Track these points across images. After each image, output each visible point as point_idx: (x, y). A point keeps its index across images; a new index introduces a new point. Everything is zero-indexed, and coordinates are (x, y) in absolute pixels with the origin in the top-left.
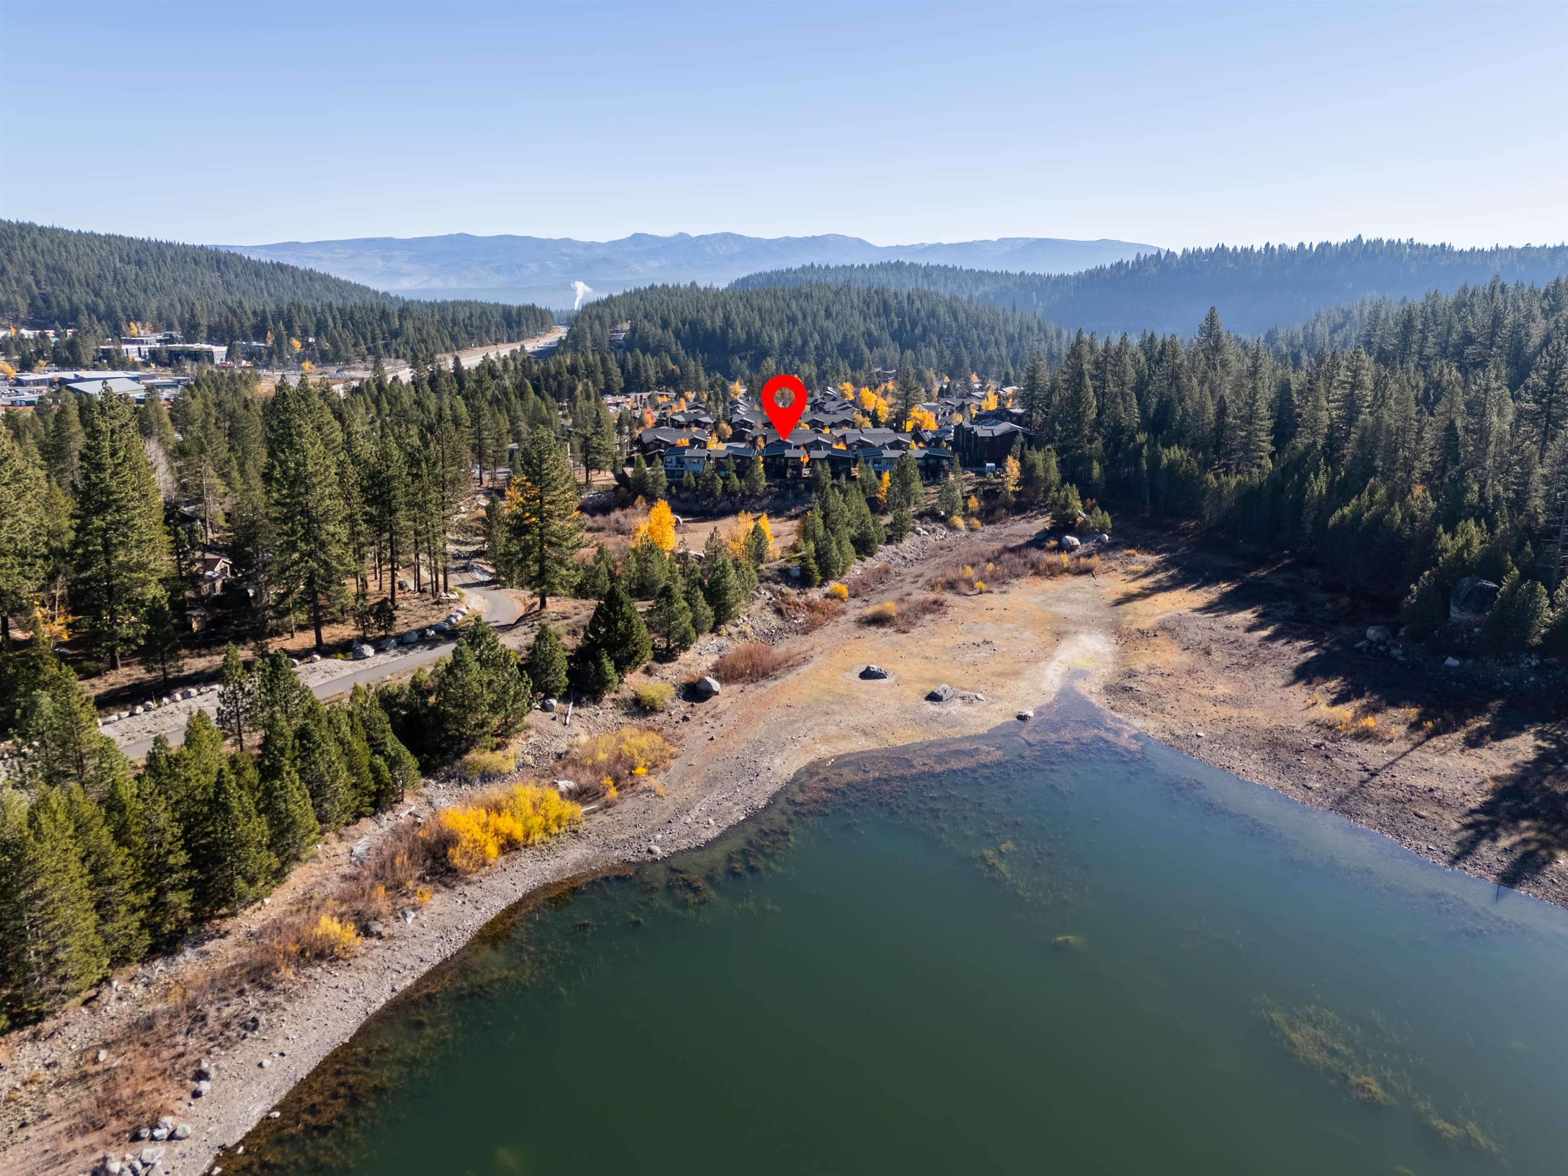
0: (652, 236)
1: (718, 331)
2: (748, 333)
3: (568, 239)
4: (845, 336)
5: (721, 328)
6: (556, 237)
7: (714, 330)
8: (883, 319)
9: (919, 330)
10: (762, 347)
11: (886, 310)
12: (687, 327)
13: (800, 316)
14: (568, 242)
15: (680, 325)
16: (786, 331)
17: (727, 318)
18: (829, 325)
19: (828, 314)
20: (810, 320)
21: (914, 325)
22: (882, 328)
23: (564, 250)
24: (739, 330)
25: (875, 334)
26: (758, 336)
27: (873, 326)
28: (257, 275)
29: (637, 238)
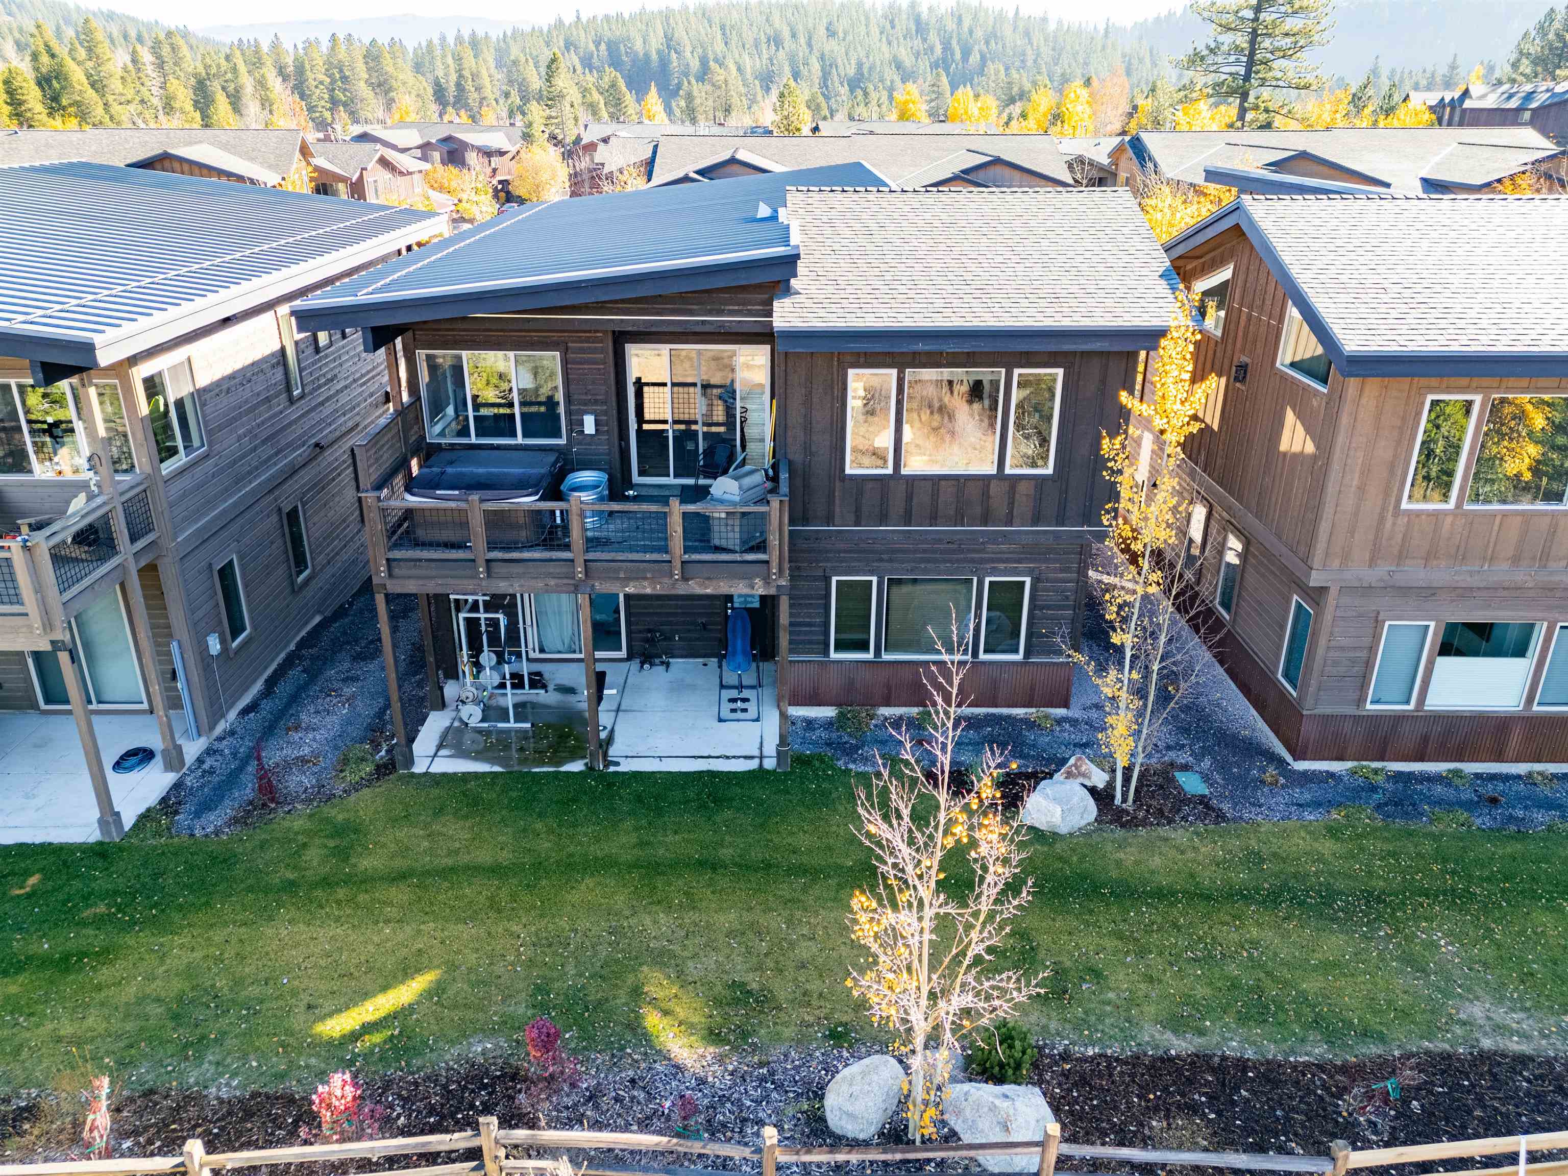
1: (654, 56)
4: (860, 65)
5: (659, 52)
7: (647, 55)
8: (917, 43)
9: (975, 58)
11: (921, 28)
12: (603, 47)
13: (786, 34)
15: (592, 47)
16: (765, 56)
17: (668, 38)
18: (833, 47)
19: (831, 33)
21: (966, 54)
22: (917, 55)
24: (688, 54)
27: (902, 50)
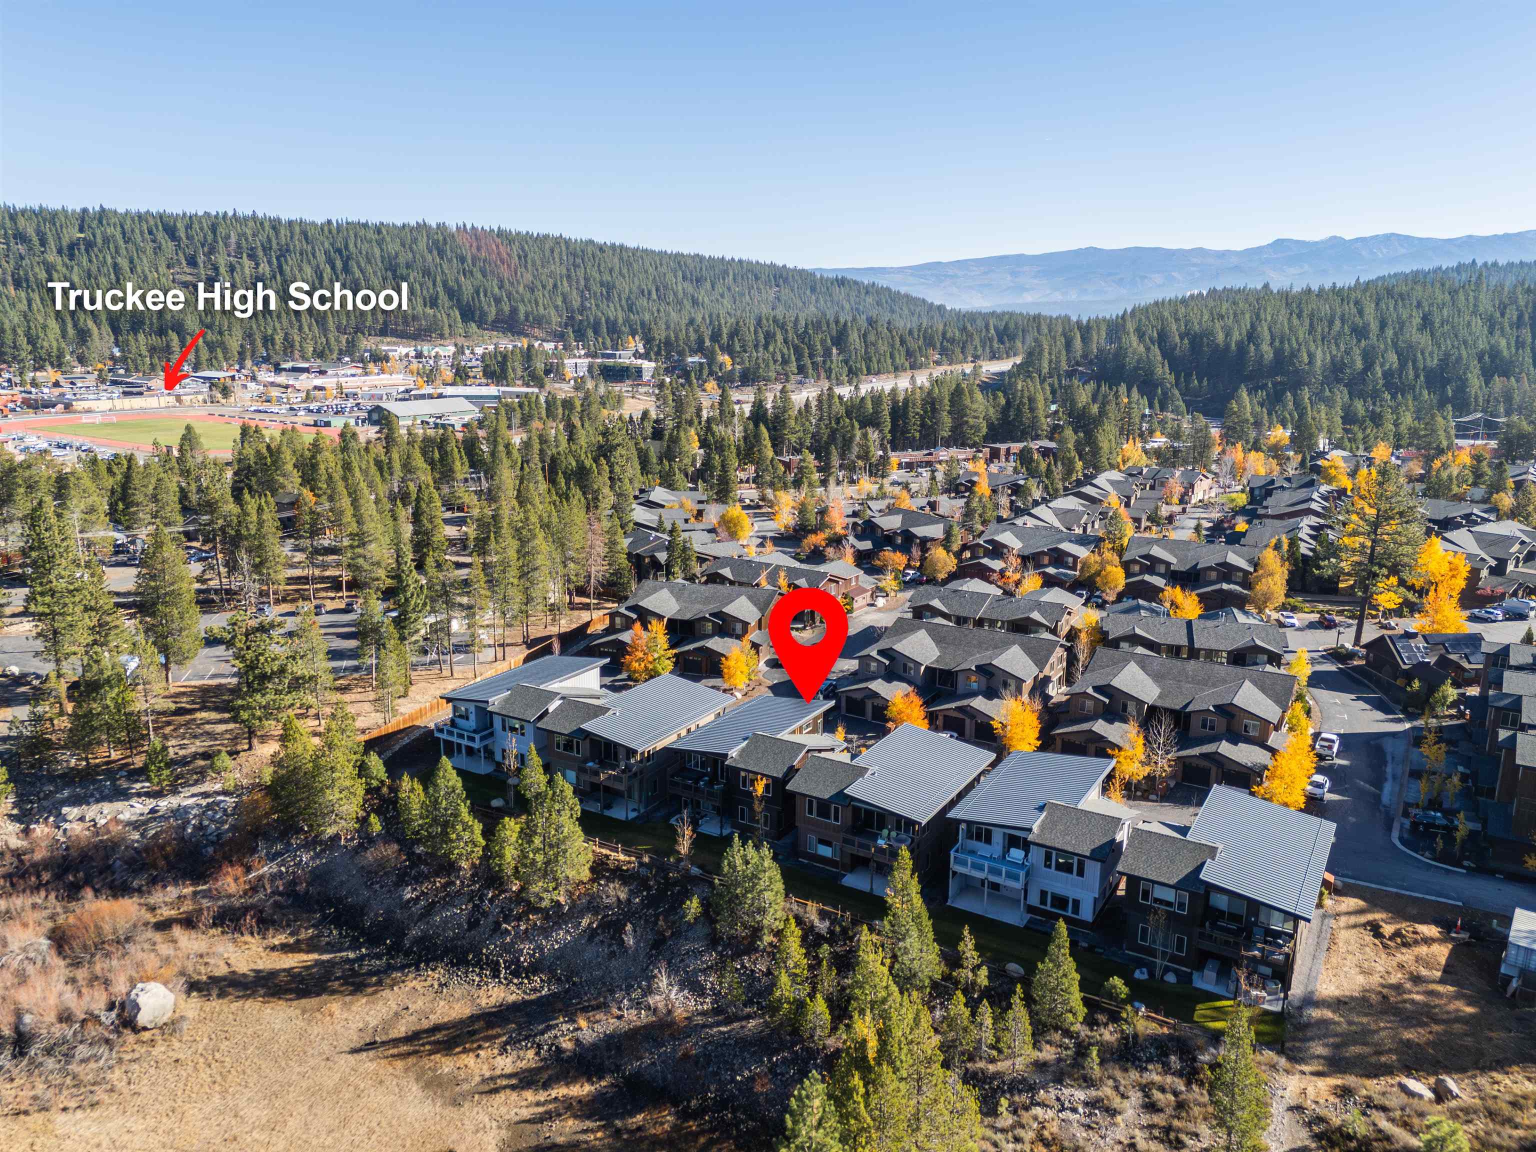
0: (1297, 242)
2: (1278, 353)
3: (1201, 249)
6: (1188, 246)
10: (1297, 371)
14: (1200, 252)
20: (1389, 333)
23: (1195, 260)
25: (1505, 353)
26: (1294, 354)
28: (813, 290)
29: (1279, 243)
